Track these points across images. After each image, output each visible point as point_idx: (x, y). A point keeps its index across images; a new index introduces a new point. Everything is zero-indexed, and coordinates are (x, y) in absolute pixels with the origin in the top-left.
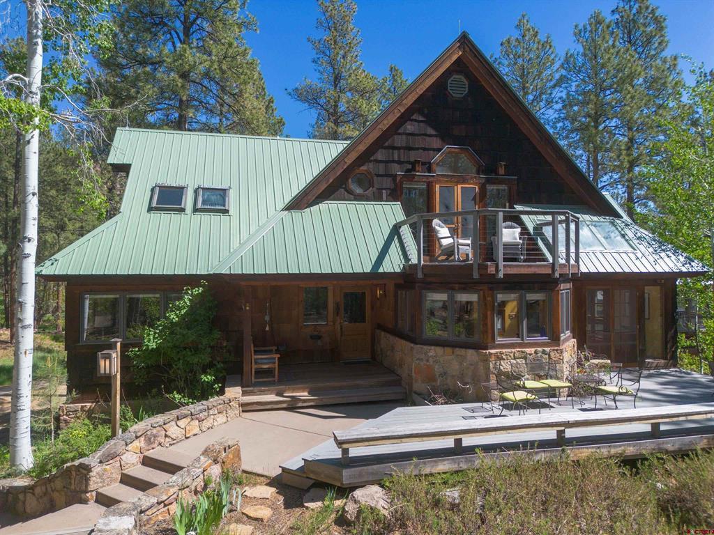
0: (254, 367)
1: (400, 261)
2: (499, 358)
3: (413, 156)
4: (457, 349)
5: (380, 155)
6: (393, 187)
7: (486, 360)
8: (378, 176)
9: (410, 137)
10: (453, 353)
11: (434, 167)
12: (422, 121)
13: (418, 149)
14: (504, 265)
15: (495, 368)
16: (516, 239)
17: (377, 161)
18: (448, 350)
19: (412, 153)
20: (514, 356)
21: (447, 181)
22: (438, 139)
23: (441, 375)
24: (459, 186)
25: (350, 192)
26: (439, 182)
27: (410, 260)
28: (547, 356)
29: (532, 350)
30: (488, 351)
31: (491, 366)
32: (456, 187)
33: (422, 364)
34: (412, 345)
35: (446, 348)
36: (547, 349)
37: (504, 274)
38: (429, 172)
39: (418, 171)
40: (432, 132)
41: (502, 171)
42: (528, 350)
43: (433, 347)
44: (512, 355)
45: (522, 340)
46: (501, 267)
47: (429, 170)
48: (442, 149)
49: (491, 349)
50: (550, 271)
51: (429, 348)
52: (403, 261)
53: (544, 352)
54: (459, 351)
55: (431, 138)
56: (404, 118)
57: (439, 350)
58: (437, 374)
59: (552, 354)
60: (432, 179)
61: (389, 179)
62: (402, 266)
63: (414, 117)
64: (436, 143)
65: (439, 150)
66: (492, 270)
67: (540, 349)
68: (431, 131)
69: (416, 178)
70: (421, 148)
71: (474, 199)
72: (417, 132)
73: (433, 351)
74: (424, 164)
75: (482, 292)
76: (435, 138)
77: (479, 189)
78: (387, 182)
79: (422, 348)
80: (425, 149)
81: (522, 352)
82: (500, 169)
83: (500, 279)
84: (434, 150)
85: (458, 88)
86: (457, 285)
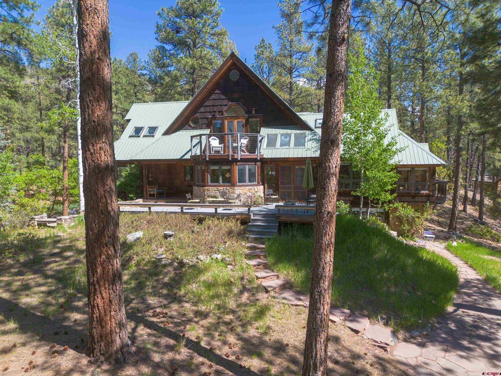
0: (148, 193)
2: (209, 190)
3: (215, 109)
5: (202, 110)
6: (207, 122)
8: (201, 119)
9: (214, 101)
11: (224, 113)
12: (219, 93)
13: (217, 106)
17: (201, 112)
19: (215, 107)
21: (230, 119)
22: (226, 100)
24: (236, 121)
25: (190, 126)
26: (226, 119)
29: (222, 188)
32: (234, 121)
36: (228, 188)
39: (217, 115)
42: (220, 188)
47: (222, 114)
50: (227, 157)
53: (226, 189)
55: (223, 100)
56: (211, 92)
59: (230, 190)
60: (223, 118)
61: (206, 120)
63: (216, 92)
64: (225, 102)
65: (227, 105)
68: (223, 97)
69: (217, 119)
71: (243, 126)
72: (217, 98)
74: (219, 112)
77: (245, 121)
78: (205, 121)
80: (220, 105)
82: (253, 111)
85: (235, 76)
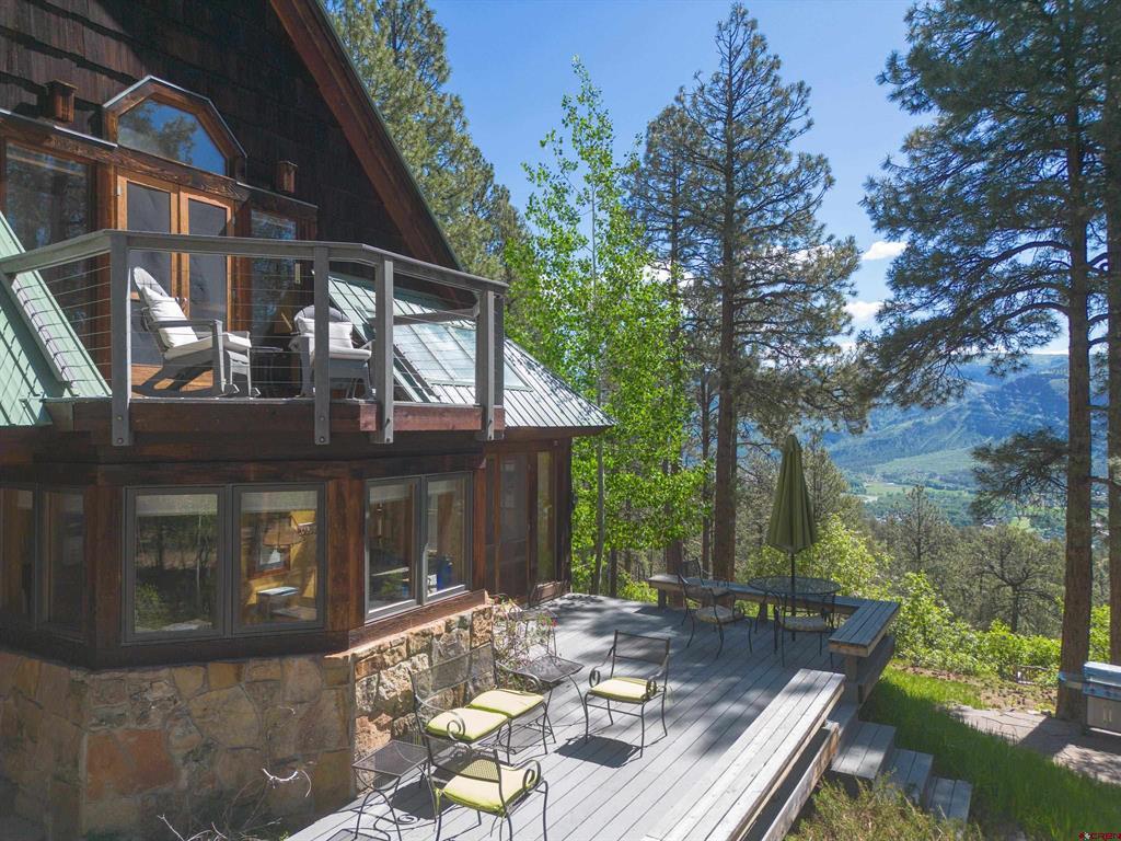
1: (25, 390)
2: (376, 664)
3: (44, 68)
4: (252, 663)
7: (344, 679)
10: (238, 677)
11: (113, 123)
13: (59, 53)
14: (396, 408)
15: (367, 697)
16: (347, 346)
18: (221, 670)
19: (40, 59)
20: (408, 649)
21: (150, 174)
22: (124, 48)
23: (193, 755)
24: (183, 196)
26: (128, 170)
27: (68, 385)
28: (468, 632)
29: (441, 624)
30: (349, 653)
31: (359, 693)
32: (174, 196)
33: (118, 731)
34: (78, 675)
35: (210, 665)
36: (467, 613)
37: (396, 433)
38: (98, 132)
39: (63, 121)
40: (107, 22)
41: (289, 182)
42: (436, 625)
43: (164, 672)
44: (403, 648)
45: (420, 602)
46: (389, 414)
47: (98, 128)
48: (136, 81)
49: (356, 643)
50: (476, 425)
51: (149, 675)
52: (39, 389)
53: (462, 622)
54: (257, 670)
55: (104, 39)
57: (189, 678)
58: (178, 754)
59: (476, 623)
60: (104, 156)
62: (37, 407)
64: (116, 56)
65: (126, 80)
66: (368, 421)
67: (454, 617)
68: (102, 17)
69: (55, 139)
70: (72, 57)
73: (161, 685)
74: (81, 105)
75: (331, 485)
76: (113, 43)
77: (235, 214)
79: (121, 680)
80: (81, 62)
81: (424, 634)
82: (286, 176)
83: (388, 445)
84: (111, 74)
86: (252, 467)
